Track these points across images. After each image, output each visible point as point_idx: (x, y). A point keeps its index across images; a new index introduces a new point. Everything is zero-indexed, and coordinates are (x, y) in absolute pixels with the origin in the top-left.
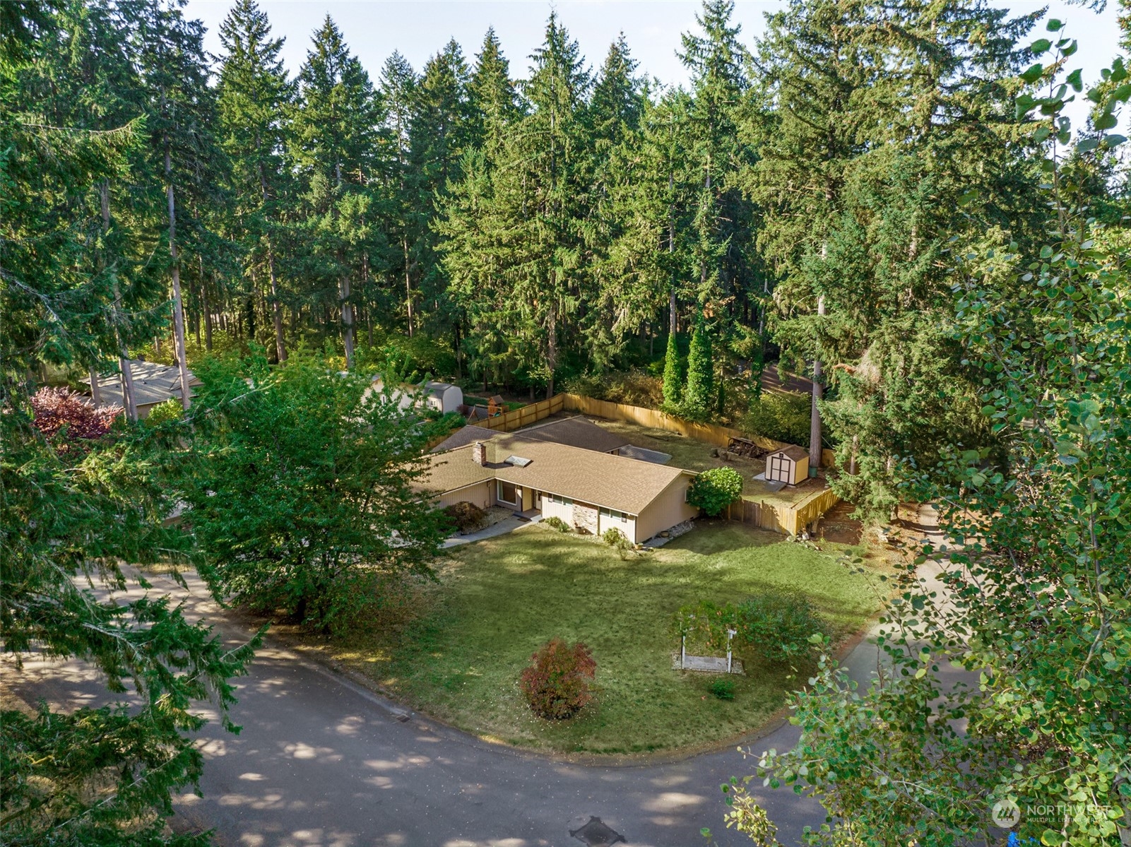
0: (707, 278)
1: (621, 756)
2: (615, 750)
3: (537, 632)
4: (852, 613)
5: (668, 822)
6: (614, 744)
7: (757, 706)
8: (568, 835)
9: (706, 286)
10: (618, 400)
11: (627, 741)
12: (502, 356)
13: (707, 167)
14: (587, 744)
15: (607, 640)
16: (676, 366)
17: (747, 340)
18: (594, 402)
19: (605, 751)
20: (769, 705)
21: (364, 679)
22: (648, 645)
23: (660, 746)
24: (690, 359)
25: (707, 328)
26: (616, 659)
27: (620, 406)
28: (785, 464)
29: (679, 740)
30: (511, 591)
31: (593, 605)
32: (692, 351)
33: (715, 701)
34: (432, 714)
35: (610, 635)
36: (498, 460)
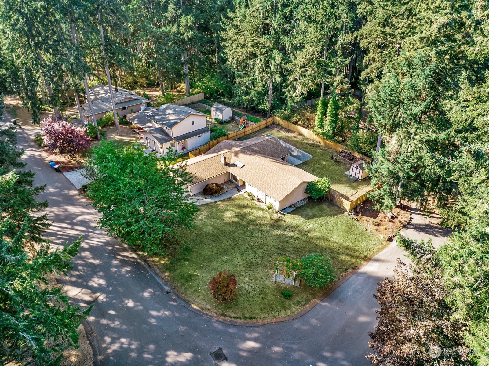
0: (339, 74)
1: (239, 321)
2: (238, 318)
3: (226, 254)
4: (358, 257)
5: (245, 354)
6: (238, 315)
7: (298, 303)
8: (209, 354)
9: (338, 78)
10: (296, 123)
11: (243, 314)
12: (248, 97)
13: (344, 20)
14: (228, 313)
15: (251, 263)
16: (322, 112)
17: (355, 105)
18: (286, 122)
19: (234, 317)
20: (303, 303)
21: (158, 271)
22: (266, 267)
23: (254, 318)
24: (328, 110)
25: (337, 98)
26: (251, 273)
27: (297, 126)
28: (358, 171)
29: (262, 316)
30: (222, 231)
31: (252, 243)
32: (329, 107)
33: (283, 299)
34: (178, 291)
35: (253, 260)
36: (232, 162)
